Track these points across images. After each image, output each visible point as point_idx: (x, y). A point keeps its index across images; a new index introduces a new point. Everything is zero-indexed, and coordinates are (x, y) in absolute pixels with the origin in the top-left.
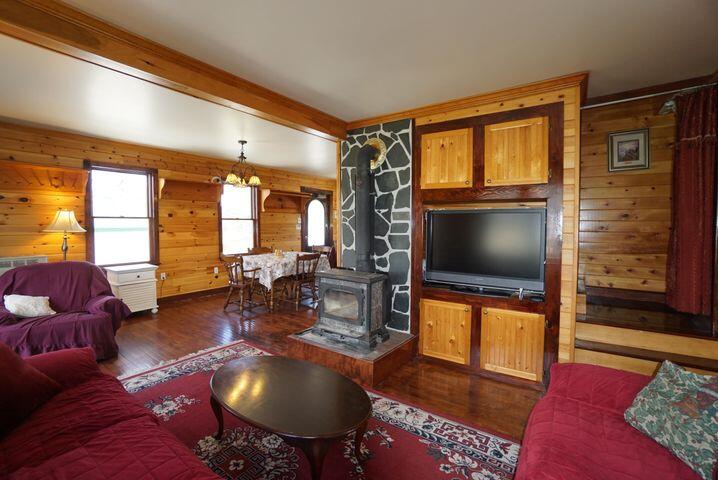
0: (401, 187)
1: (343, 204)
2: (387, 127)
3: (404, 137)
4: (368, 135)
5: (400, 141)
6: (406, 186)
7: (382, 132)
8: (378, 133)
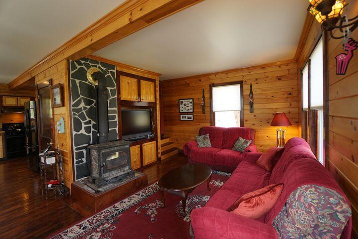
0: (112, 97)
1: (73, 103)
2: (103, 64)
3: (113, 73)
4: (91, 64)
5: (110, 74)
6: (114, 97)
7: (100, 65)
8: (98, 66)
